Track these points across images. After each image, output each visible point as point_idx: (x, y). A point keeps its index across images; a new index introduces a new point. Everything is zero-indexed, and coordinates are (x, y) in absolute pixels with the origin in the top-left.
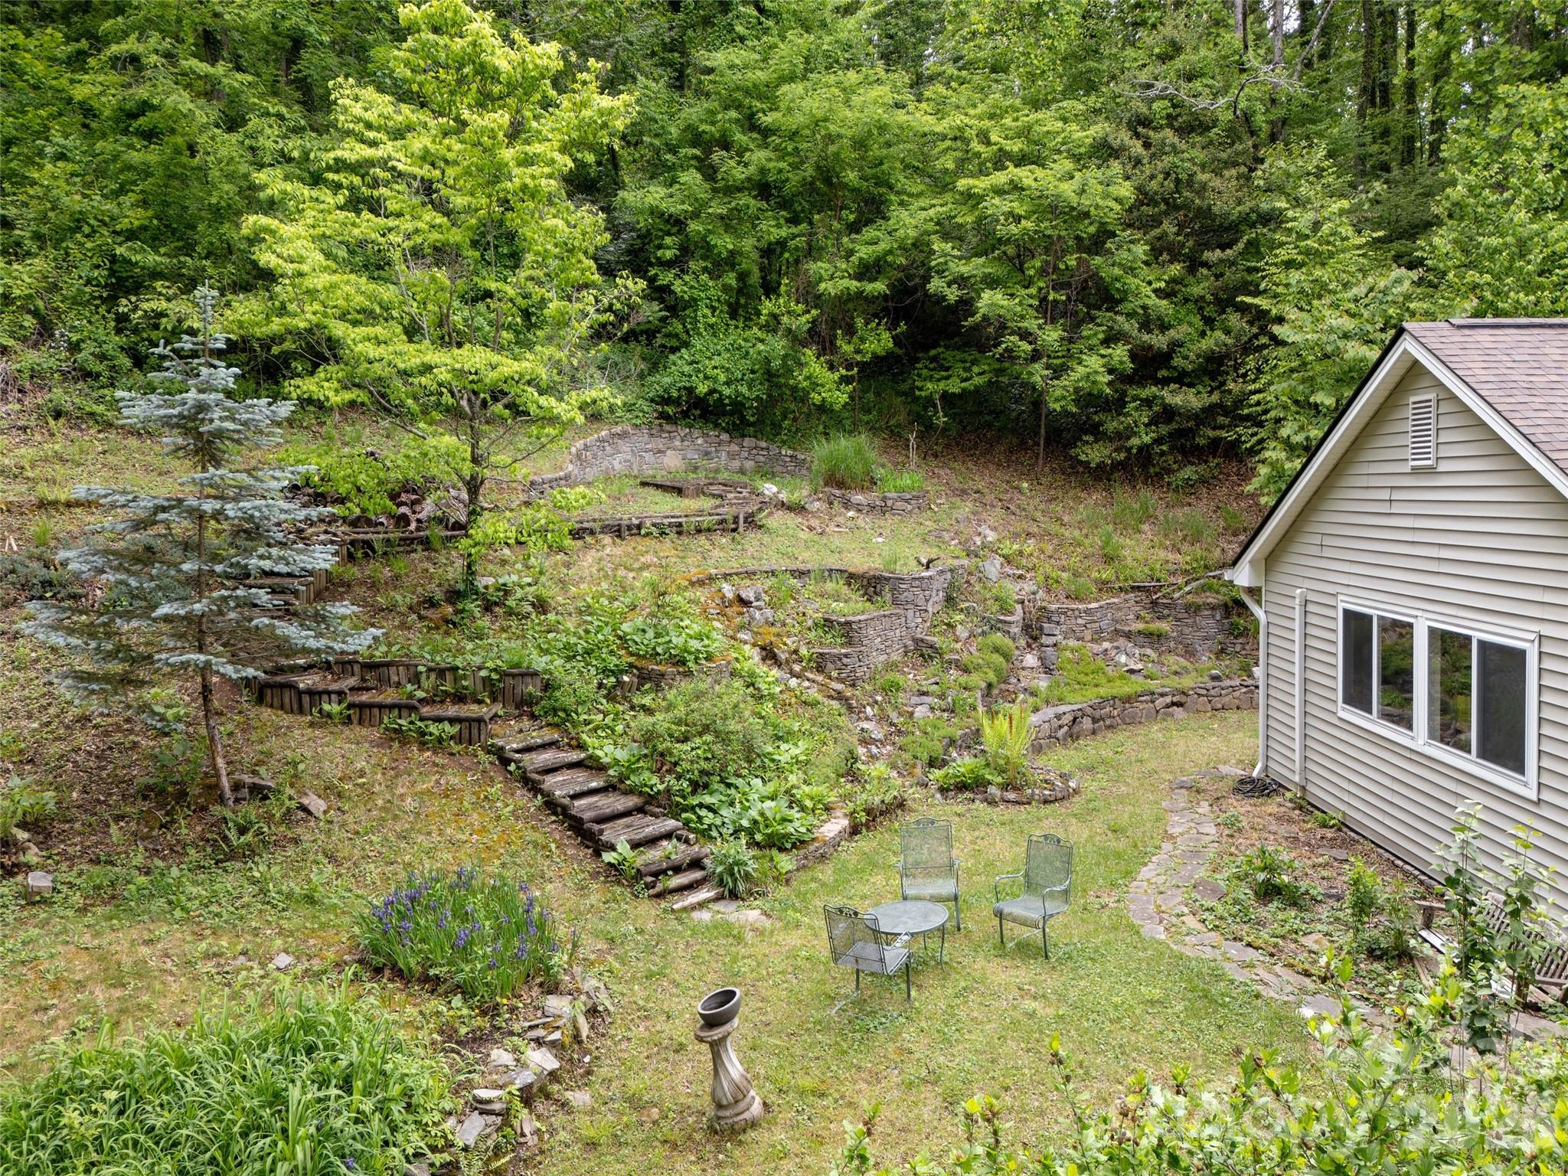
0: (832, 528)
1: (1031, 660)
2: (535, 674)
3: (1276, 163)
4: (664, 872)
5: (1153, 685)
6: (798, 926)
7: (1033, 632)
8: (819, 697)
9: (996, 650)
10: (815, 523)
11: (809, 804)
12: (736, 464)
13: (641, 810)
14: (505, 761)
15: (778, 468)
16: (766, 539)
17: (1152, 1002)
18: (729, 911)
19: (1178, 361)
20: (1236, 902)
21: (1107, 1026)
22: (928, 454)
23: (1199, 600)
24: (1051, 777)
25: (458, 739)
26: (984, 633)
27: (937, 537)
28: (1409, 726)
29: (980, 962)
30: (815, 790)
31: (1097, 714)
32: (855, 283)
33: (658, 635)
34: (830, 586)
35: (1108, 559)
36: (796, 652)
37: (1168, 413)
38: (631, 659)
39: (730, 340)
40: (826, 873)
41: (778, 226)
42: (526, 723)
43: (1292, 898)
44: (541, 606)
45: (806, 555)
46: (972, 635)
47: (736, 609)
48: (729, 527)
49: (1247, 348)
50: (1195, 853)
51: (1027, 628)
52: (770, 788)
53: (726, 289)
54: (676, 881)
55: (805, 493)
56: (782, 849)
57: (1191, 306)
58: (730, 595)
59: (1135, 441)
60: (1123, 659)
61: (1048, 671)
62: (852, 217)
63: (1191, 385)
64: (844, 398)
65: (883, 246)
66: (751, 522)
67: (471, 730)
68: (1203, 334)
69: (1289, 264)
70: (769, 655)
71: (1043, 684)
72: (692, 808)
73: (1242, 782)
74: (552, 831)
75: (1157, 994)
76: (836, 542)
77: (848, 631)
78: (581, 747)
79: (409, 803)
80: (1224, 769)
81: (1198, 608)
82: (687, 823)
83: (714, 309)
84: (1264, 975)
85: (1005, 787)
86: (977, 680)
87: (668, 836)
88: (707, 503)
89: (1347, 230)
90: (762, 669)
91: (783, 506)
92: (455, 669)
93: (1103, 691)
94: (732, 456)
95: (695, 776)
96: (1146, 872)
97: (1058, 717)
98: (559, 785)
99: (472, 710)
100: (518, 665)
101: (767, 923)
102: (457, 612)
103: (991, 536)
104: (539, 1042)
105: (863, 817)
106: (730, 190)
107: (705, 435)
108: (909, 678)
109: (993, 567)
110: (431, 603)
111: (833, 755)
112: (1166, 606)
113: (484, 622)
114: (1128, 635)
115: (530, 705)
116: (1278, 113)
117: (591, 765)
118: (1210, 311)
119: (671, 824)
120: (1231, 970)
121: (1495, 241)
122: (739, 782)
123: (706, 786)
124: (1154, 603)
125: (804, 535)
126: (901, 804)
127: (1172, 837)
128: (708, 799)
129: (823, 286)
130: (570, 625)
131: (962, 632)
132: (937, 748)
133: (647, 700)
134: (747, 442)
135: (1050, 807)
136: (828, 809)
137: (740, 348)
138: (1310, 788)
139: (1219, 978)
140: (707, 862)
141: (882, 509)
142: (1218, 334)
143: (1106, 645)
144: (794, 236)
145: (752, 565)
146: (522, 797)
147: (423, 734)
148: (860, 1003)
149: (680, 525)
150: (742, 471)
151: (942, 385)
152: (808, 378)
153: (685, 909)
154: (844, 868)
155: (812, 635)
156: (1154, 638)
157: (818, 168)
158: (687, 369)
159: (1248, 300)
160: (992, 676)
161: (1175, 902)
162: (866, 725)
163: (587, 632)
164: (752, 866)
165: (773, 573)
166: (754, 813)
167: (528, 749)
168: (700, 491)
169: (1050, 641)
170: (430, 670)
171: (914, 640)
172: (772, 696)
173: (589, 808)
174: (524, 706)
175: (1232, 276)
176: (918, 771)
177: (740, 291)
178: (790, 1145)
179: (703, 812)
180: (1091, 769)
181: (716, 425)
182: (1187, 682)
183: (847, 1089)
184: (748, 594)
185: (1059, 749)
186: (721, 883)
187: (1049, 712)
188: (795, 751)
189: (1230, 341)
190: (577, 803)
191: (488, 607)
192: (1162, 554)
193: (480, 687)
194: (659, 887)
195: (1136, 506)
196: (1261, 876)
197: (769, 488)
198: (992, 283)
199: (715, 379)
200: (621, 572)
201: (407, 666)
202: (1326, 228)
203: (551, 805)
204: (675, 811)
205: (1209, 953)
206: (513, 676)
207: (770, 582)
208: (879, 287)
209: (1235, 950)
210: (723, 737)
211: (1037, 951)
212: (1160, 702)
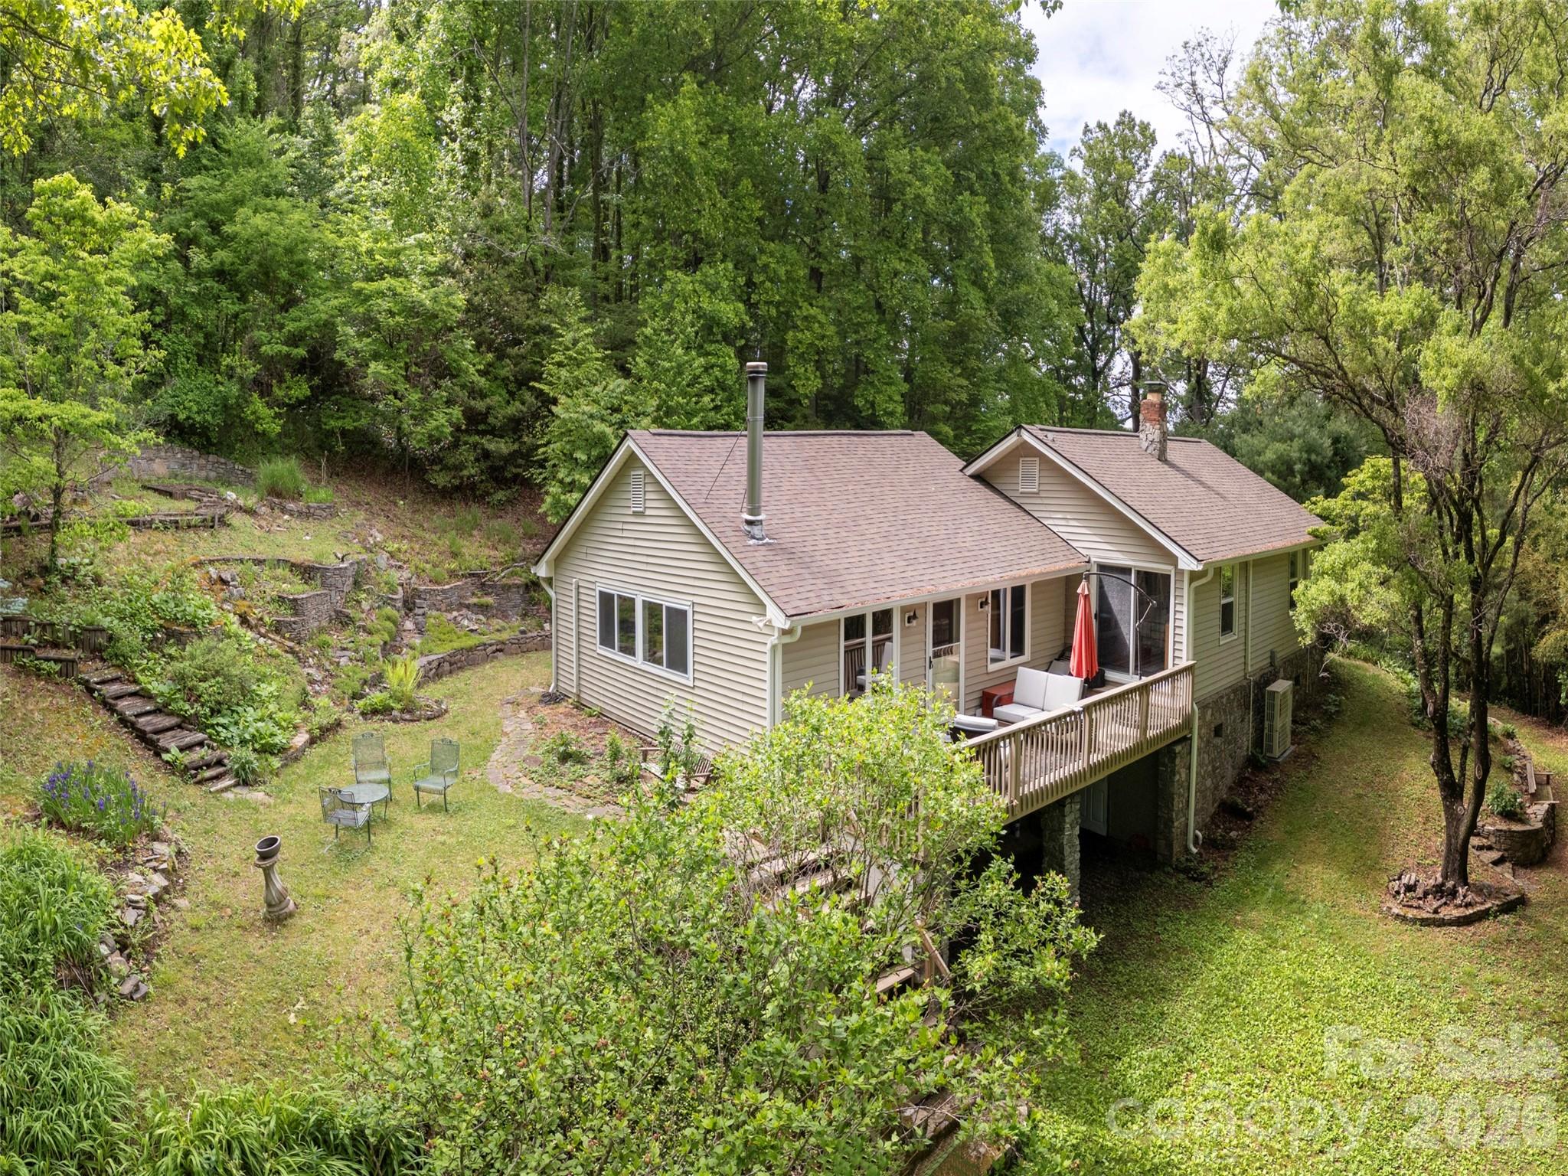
0: (275, 528)
1: (409, 625)
2: (103, 630)
3: (551, 296)
4: (201, 768)
5: (484, 639)
6: (290, 802)
7: (409, 606)
8: (279, 651)
9: (389, 618)
10: (263, 523)
11: (284, 724)
12: (203, 473)
13: (179, 726)
14: (90, 691)
15: (233, 479)
16: (233, 534)
17: (510, 827)
18: (243, 792)
19: (491, 420)
20: (549, 765)
21: (487, 843)
22: (333, 474)
23: (510, 582)
24: (430, 702)
25: (60, 673)
26: (379, 607)
27: (344, 537)
28: (634, 654)
29: (407, 818)
30: (286, 715)
31: (453, 660)
32: (285, 348)
33: (177, 606)
34: (279, 571)
35: (455, 555)
36: (261, 619)
37: (486, 454)
38: (162, 622)
39: (199, 381)
40: (300, 768)
41: (233, 303)
42: (99, 664)
43: (579, 759)
44: (98, 580)
45: (260, 548)
46: (372, 608)
47: (218, 586)
48: (209, 525)
49: (536, 416)
50: (522, 741)
51: (405, 602)
52: (259, 713)
53: (196, 344)
54: (208, 774)
55: (254, 500)
56: (272, 754)
57: (499, 382)
58: (215, 576)
59: (465, 473)
60: (466, 622)
61: (421, 633)
62: (282, 301)
63: (502, 437)
64: (278, 429)
65: (304, 324)
66: (223, 522)
67: (68, 668)
68: (508, 403)
69: (560, 365)
70: (244, 621)
71: (417, 641)
72: (212, 726)
73: (544, 696)
74: (125, 739)
75: (512, 822)
76: (280, 539)
77: (295, 605)
78: (136, 682)
79: (37, 716)
80: (533, 689)
81: (510, 587)
82: (210, 737)
83: (188, 359)
84: (568, 803)
85: (402, 711)
86: (377, 639)
87: (201, 744)
88: (191, 506)
89: (591, 348)
90: (242, 631)
91: (240, 509)
92: (52, 625)
93: (456, 645)
94: (201, 468)
95: (213, 705)
96: (494, 756)
97: (430, 663)
98: (129, 707)
99: (65, 654)
100: (91, 624)
101: (272, 801)
102: (46, 583)
103: (379, 538)
104: (155, 870)
105: (317, 732)
106: (199, 275)
107: (183, 452)
108: (334, 638)
109: (382, 559)
110: (30, 575)
111: (293, 691)
112: (490, 586)
113: (63, 591)
114: (468, 607)
115: (100, 651)
116: (550, 260)
117: (144, 695)
118: (512, 387)
119: (200, 736)
120: (550, 803)
121: (667, 365)
122: (240, 709)
123: (219, 712)
124: (483, 584)
125: (257, 533)
126: (338, 724)
127: (507, 734)
128: (222, 720)
129: (264, 348)
130: (118, 594)
131: (365, 605)
132: (357, 686)
133: (173, 651)
134: (212, 458)
135: (432, 722)
136: (296, 727)
137: (206, 387)
138: (583, 695)
139: (544, 808)
140: (226, 761)
141: (306, 515)
142: (517, 403)
143: (455, 613)
144: (244, 311)
145: (227, 554)
146: (104, 716)
147: (39, 669)
148: (340, 845)
149: (177, 522)
150: (207, 479)
151: (340, 423)
152: (253, 413)
153: (217, 791)
154: (310, 766)
155: (271, 608)
156: (483, 608)
157: (260, 265)
158: (171, 401)
159: (537, 385)
160: (387, 637)
161: (514, 771)
162: (310, 671)
163: (130, 601)
164: (256, 764)
165: (242, 561)
166: (252, 730)
167: (103, 682)
168: (184, 496)
169: (420, 611)
170: (37, 624)
171: (336, 611)
172: (250, 651)
173: (148, 723)
174: (97, 652)
175: (526, 365)
176: (346, 702)
177: (205, 346)
178: (314, 925)
179: (220, 729)
180: (452, 696)
181: (190, 444)
182: (505, 636)
183: (343, 893)
184: (227, 576)
185: (431, 684)
186: (237, 775)
187: (424, 660)
188: (271, 689)
189: (525, 410)
190: (142, 720)
191: (64, 580)
192: (487, 552)
193: (68, 637)
194: (199, 777)
195: (469, 518)
196: (562, 749)
197: (231, 495)
198: (376, 356)
199: (190, 409)
200: (143, 556)
201: (23, 621)
202: (580, 345)
203: (123, 721)
204: (203, 728)
205: (537, 796)
206: (90, 631)
207: (240, 567)
208: (301, 352)
209: (550, 791)
210: (228, 679)
211: (441, 808)
212: (490, 650)
